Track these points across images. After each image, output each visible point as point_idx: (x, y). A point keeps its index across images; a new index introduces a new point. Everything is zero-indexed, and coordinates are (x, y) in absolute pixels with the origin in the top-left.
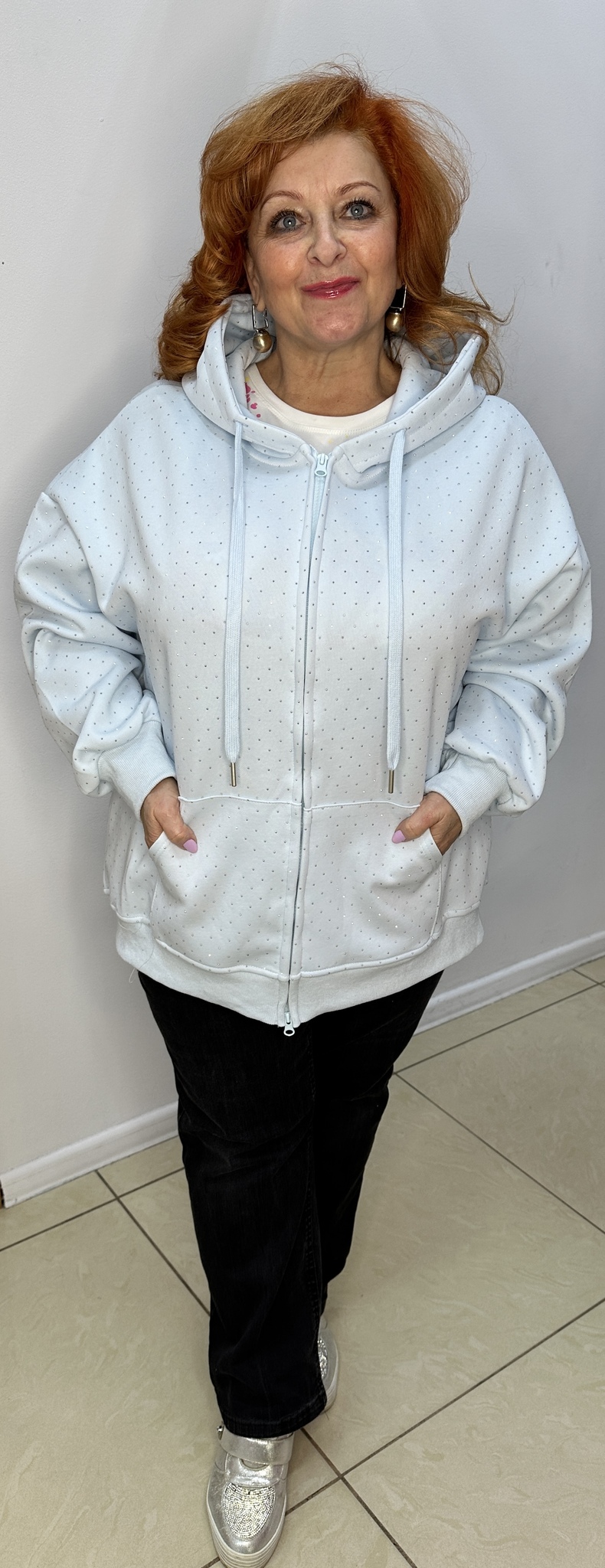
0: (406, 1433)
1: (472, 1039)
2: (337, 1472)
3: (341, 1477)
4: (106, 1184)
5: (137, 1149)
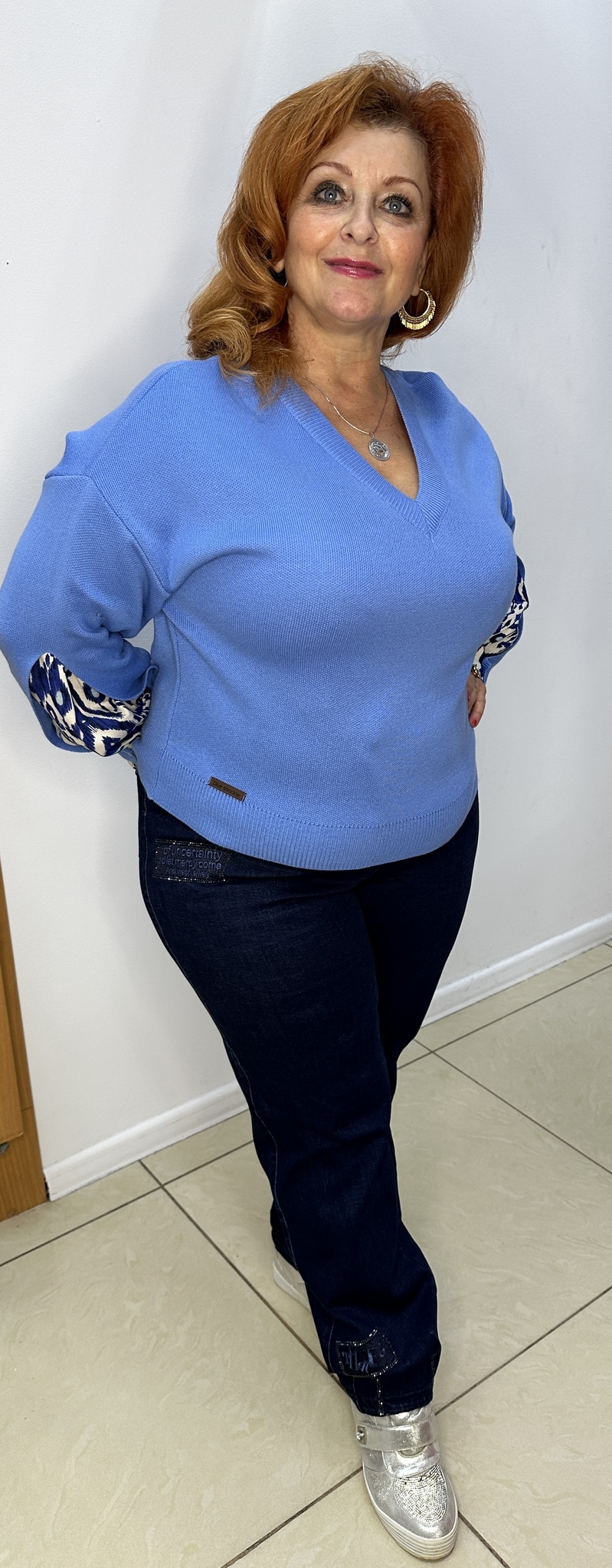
1: (505, 1017)
4: (150, 1173)
5: (180, 1138)
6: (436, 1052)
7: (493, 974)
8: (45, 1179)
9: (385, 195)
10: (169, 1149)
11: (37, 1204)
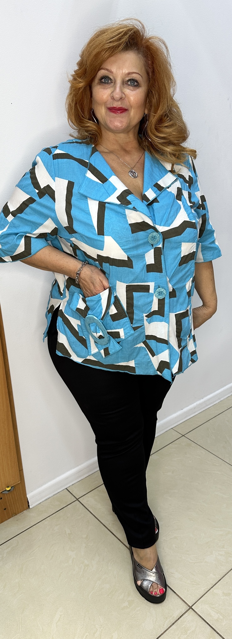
0: (214, 586)
1: (212, 418)
2: (189, 606)
3: (191, 608)
4: (72, 494)
5: (82, 478)
6: (185, 436)
7: (205, 402)
8: (28, 499)
9: (127, 79)
10: (78, 483)
11: (24, 510)
